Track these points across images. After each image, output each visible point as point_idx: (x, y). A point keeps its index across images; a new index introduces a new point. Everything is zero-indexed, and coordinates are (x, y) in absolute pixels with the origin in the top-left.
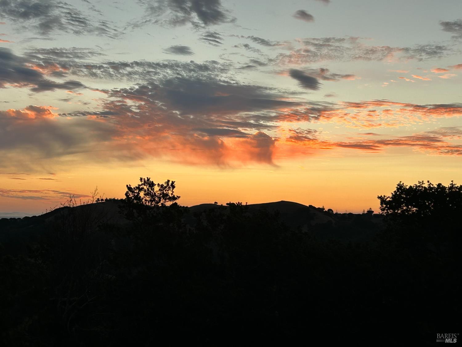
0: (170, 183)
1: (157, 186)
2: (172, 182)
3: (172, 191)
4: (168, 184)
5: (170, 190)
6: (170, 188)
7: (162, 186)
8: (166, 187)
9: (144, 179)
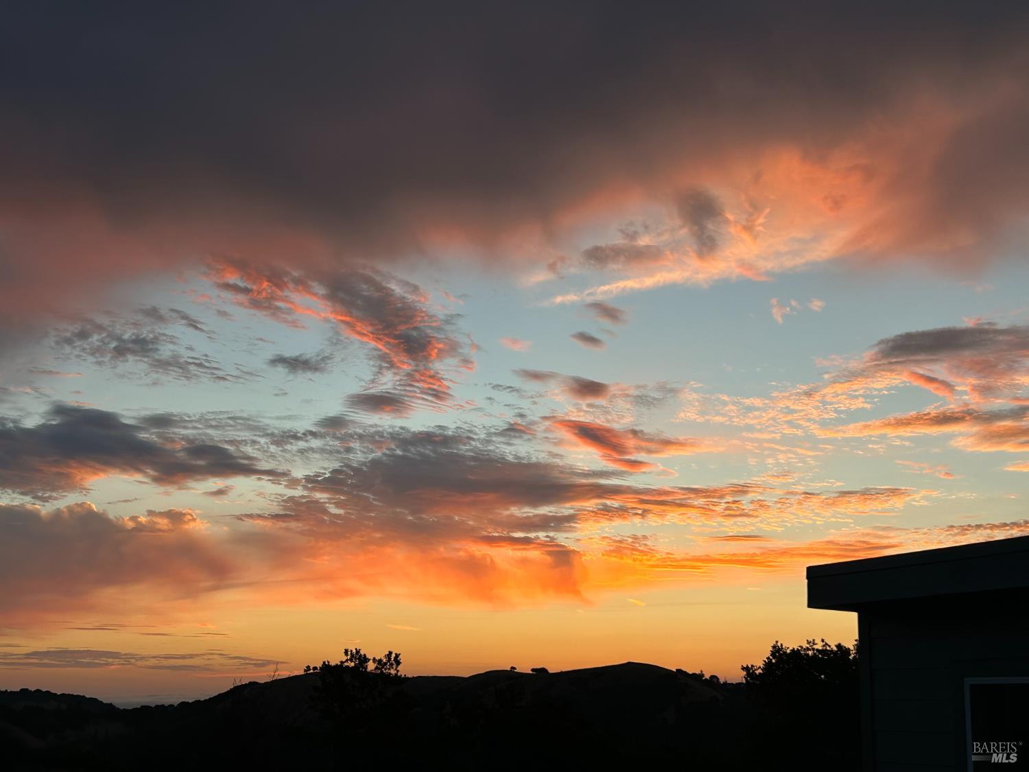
0: (393, 655)
1: (371, 661)
2: (396, 654)
3: (396, 669)
4: (390, 659)
5: (393, 668)
6: (392, 664)
7: (380, 661)
8: (385, 664)
9: (351, 651)
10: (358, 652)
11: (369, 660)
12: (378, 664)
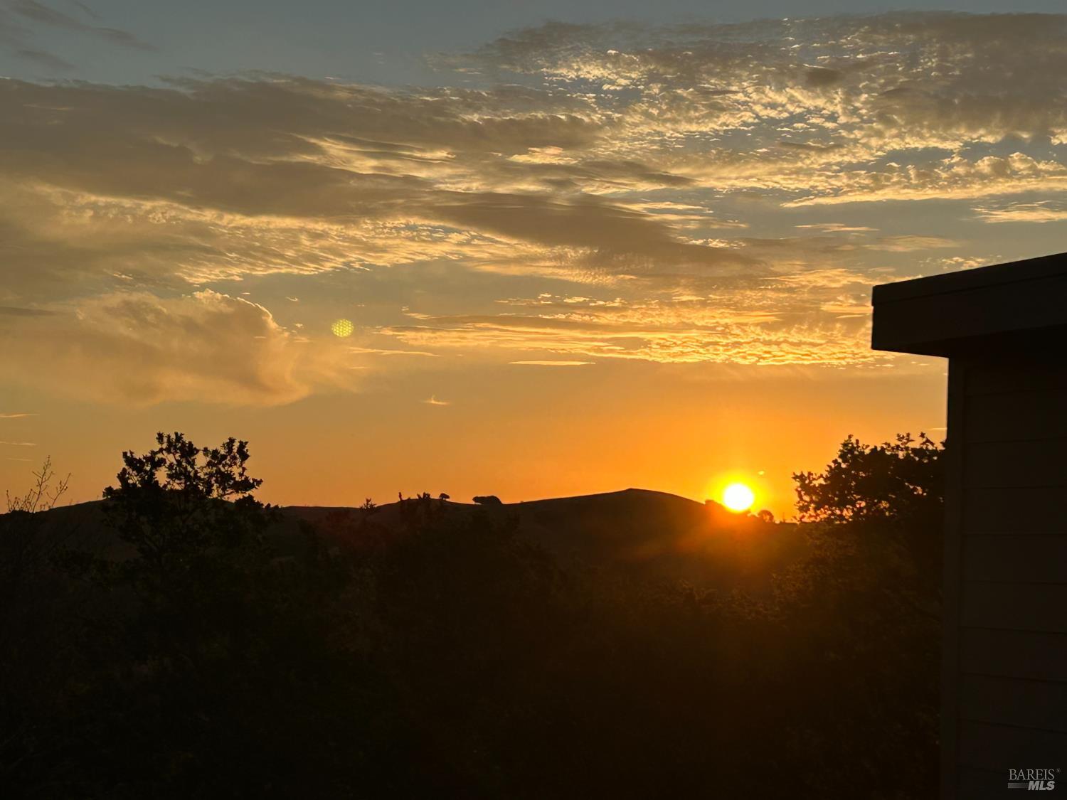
0: (236, 445)
1: (201, 453)
2: (241, 442)
3: (241, 466)
4: (230, 450)
5: (235, 464)
6: (234, 458)
7: (215, 453)
8: (224, 457)
9: (169, 437)
10: (179, 438)
11: (198, 451)
12: (212, 457)
